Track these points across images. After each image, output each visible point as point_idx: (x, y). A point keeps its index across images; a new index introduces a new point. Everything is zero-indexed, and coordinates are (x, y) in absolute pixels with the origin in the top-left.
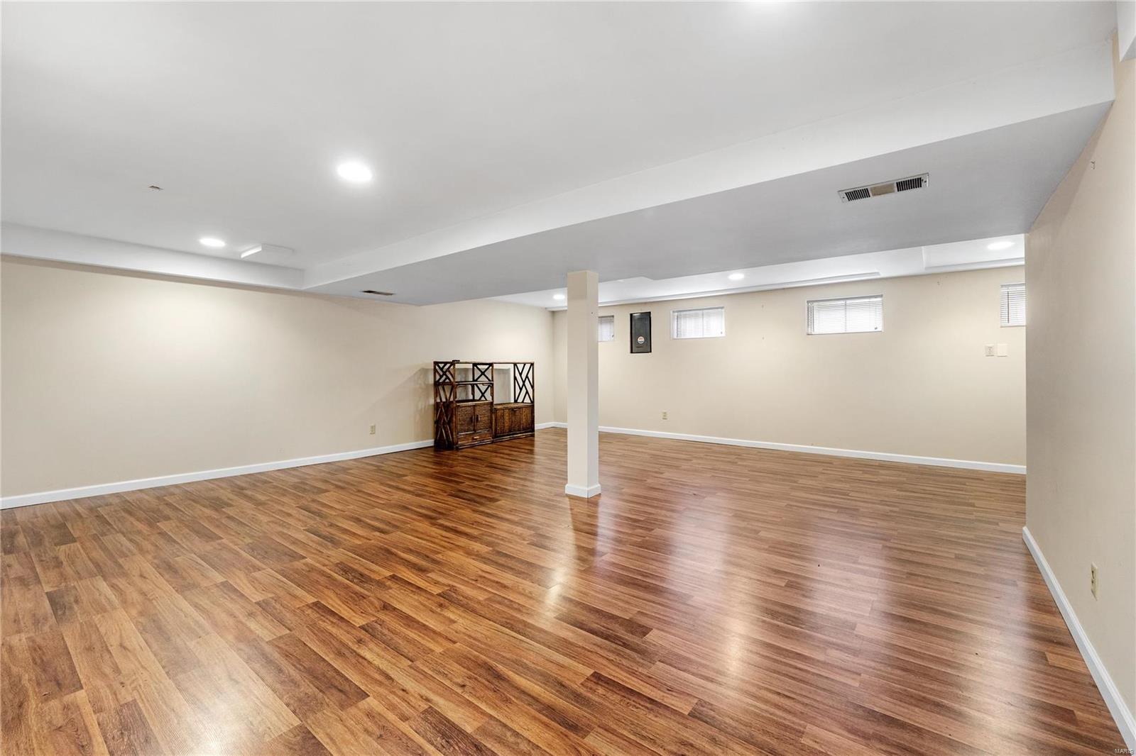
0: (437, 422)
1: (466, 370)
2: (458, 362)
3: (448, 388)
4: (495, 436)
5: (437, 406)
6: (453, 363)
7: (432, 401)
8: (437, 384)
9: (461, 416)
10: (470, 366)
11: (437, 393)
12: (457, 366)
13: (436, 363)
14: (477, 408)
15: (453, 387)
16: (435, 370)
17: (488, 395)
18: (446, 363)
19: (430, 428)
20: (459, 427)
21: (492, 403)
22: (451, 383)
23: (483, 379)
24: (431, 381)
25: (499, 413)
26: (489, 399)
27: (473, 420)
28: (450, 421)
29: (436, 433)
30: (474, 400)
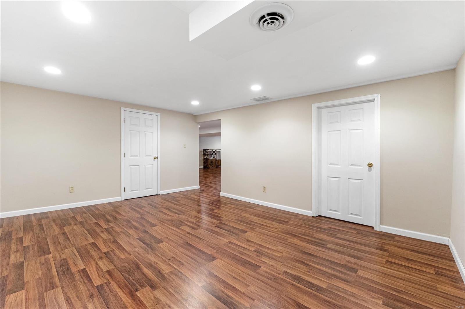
0: (204, 163)
1: (210, 151)
2: (209, 149)
3: (206, 155)
4: (217, 166)
5: (204, 159)
6: (208, 150)
7: (203, 158)
8: (204, 154)
9: (209, 161)
10: (211, 150)
11: (204, 156)
12: (209, 150)
13: (204, 150)
14: (213, 160)
15: (208, 155)
16: (204, 151)
17: (215, 157)
18: (206, 150)
19: (202, 164)
20: (209, 164)
21: (216, 159)
22: (207, 154)
23: (214, 153)
24: (203, 154)
25: (218, 161)
26: (215, 158)
27: (212, 162)
28: (207, 162)
29: (204, 165)
30: (212, 158)
